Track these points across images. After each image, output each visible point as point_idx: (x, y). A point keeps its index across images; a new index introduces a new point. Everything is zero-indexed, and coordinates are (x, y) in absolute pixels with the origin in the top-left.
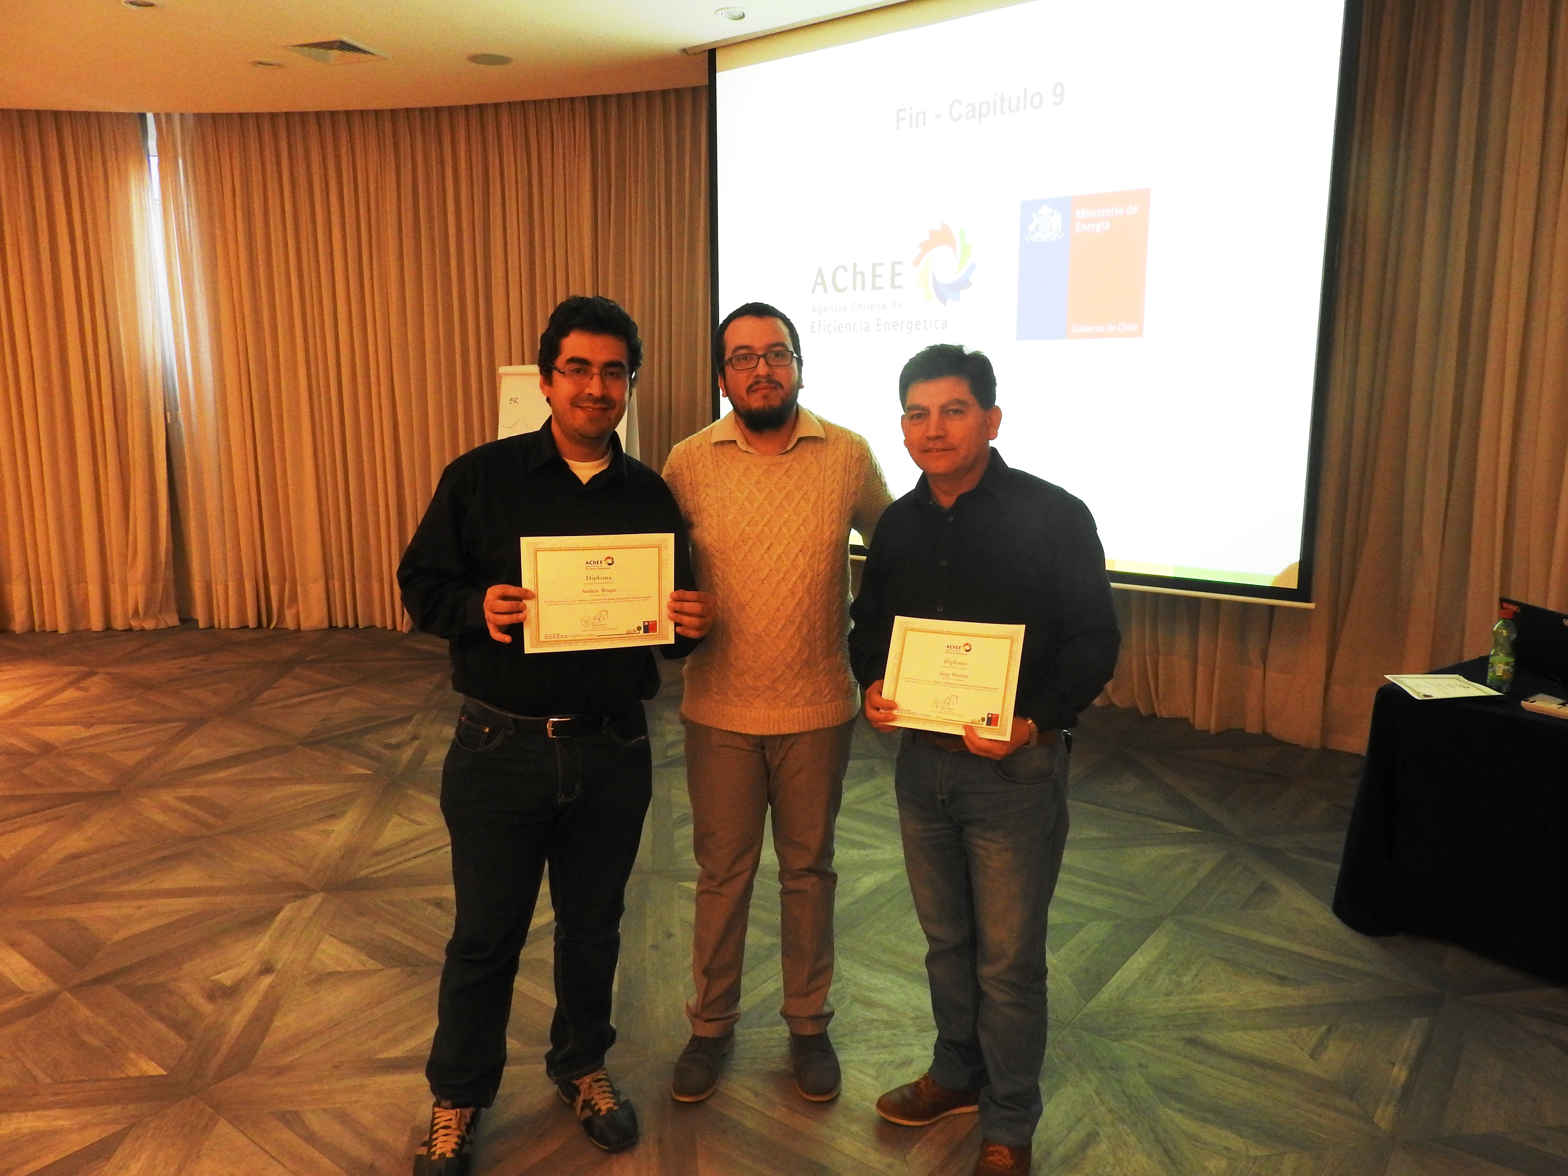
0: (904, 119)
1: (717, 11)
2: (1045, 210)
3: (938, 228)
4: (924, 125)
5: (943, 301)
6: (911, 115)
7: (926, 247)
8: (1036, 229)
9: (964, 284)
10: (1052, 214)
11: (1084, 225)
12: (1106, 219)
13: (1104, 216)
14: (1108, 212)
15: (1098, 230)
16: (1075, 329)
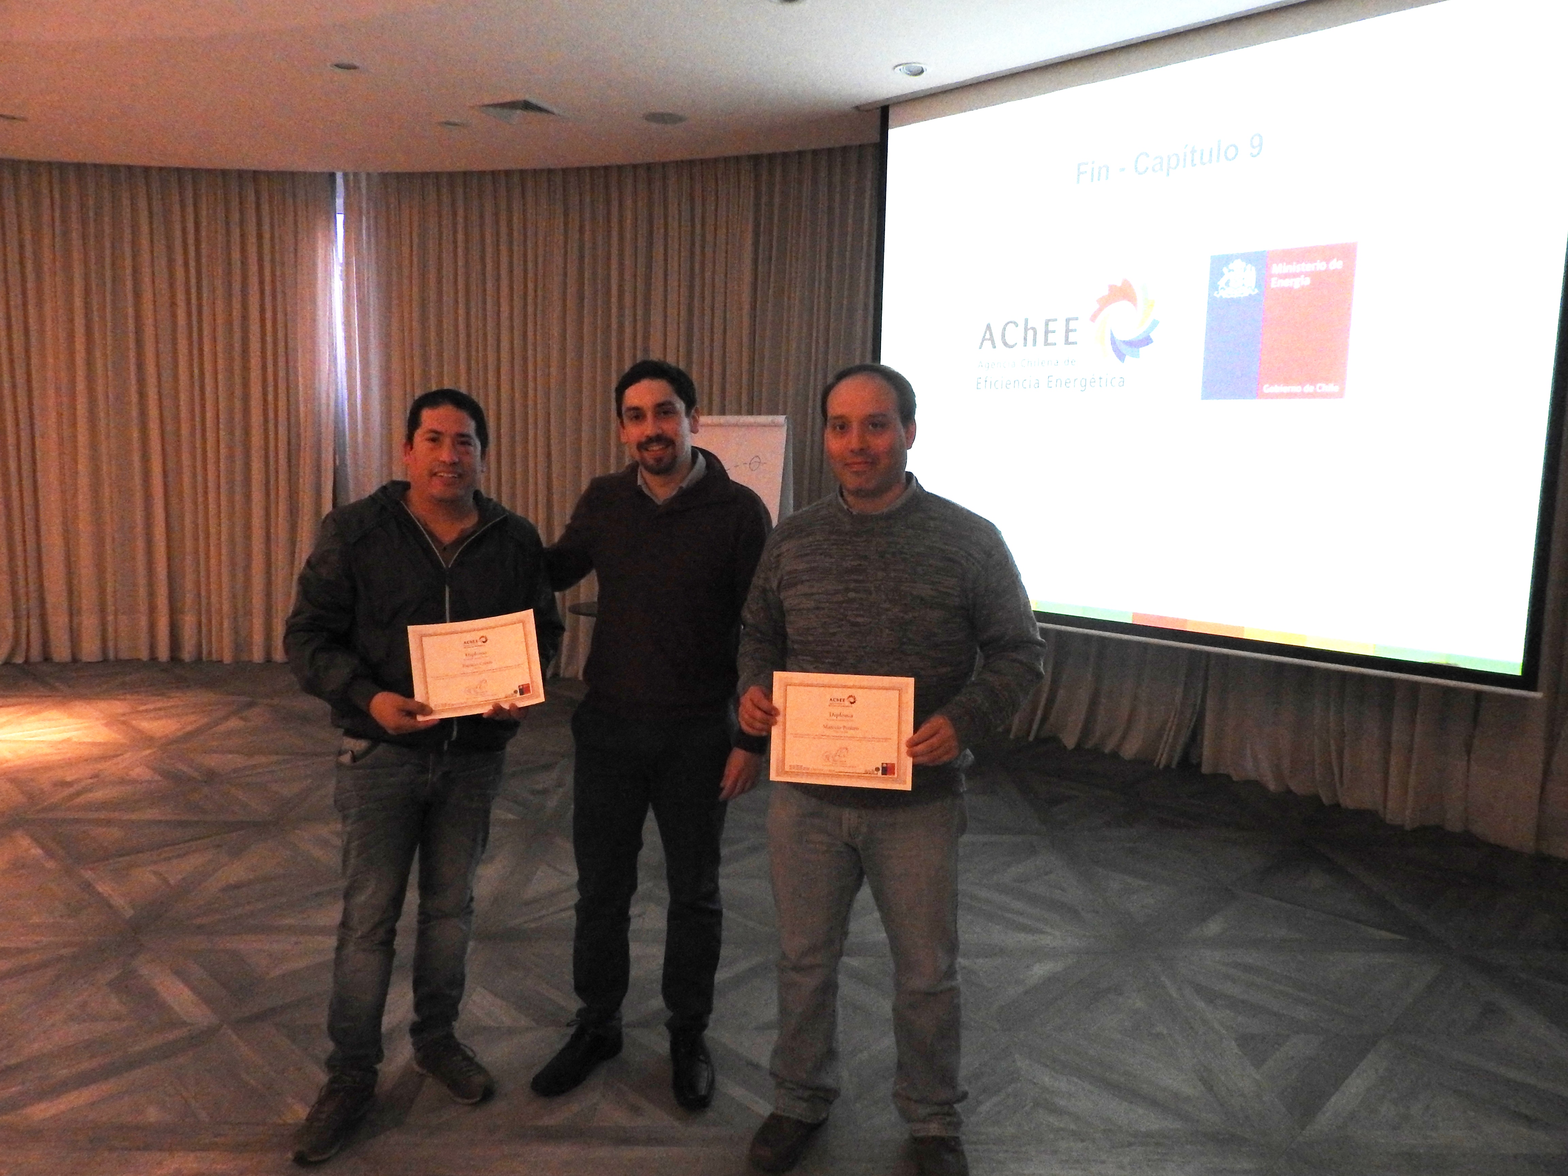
0: (1085, 172)
1: (896, 66)
2: (1238, 264)
3: (1119, 284)
4: (1107, 178)
5: (1121, 356)
6: (1093, 169)
7: (1105, 302)
8: (1227, 284)
9: (1146, 341)
10: (1245, 270)
11: (1281, 281)
12: (1307, 274)
13: (1304, 270)
14: (1308, 267)
15: (1297, 286)
16: (1267, 389)
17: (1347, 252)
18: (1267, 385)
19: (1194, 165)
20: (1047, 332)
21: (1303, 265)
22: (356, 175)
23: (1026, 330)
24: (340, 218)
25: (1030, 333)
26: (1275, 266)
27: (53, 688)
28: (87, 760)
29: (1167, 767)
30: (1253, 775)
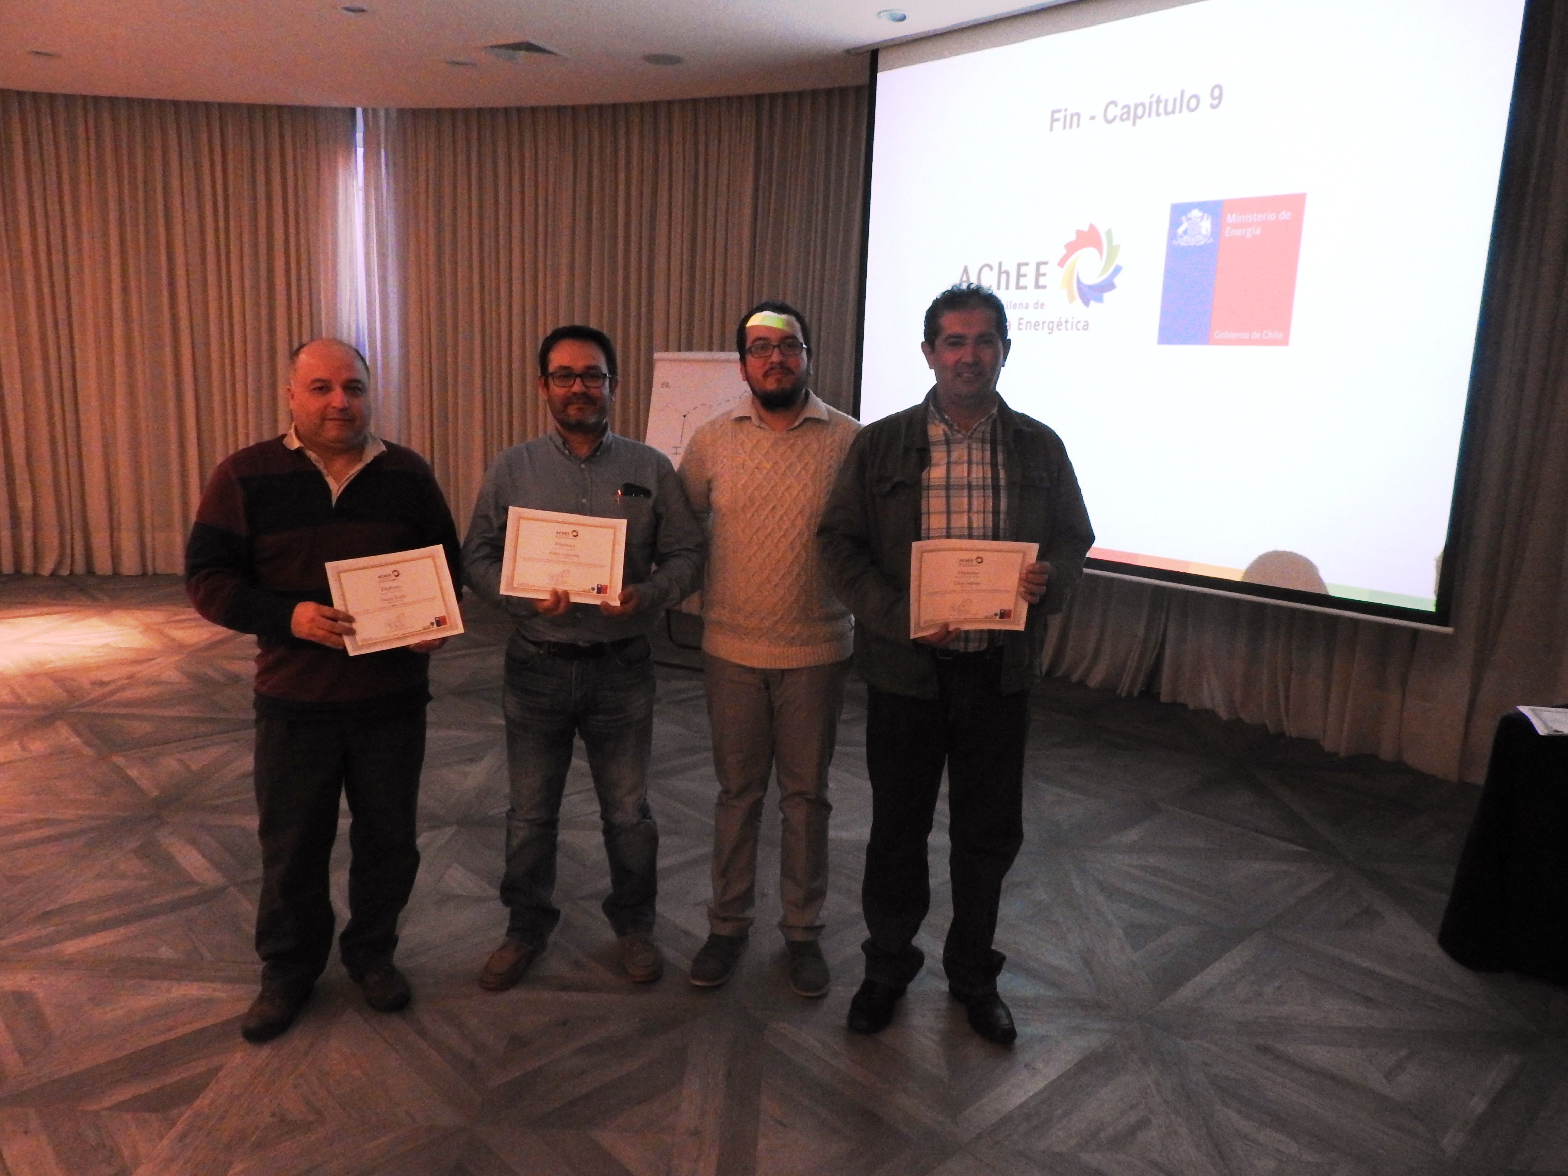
0: (1058, 120)
1: (879, 13)
2: (1195, 213)
3: (1085, 228)
4: (1078, 125)
5: (1086, 302)
6: (1065, 117)
7: (1072, 248)
8: (1185, 232)
9: (1108, 286)
10: (1202, 218)
11: (1234, 230)
12: (1258, 224)
13: (1255, 220)
15: (1249, 235)
16: (1218, 335)
17: (1295, 202)
18: (1217, 332)
19: (1158, 114)
20: (1019, 275)
21: (1255, 215)
22: (375, 110)
23: (1000, 273)
24: (360, 151)
25: (1004, 276)
26: (1229, 216)
27: (95, 599)
28: (123, 663)
29: (1130, 694)
30: (1208, 705)
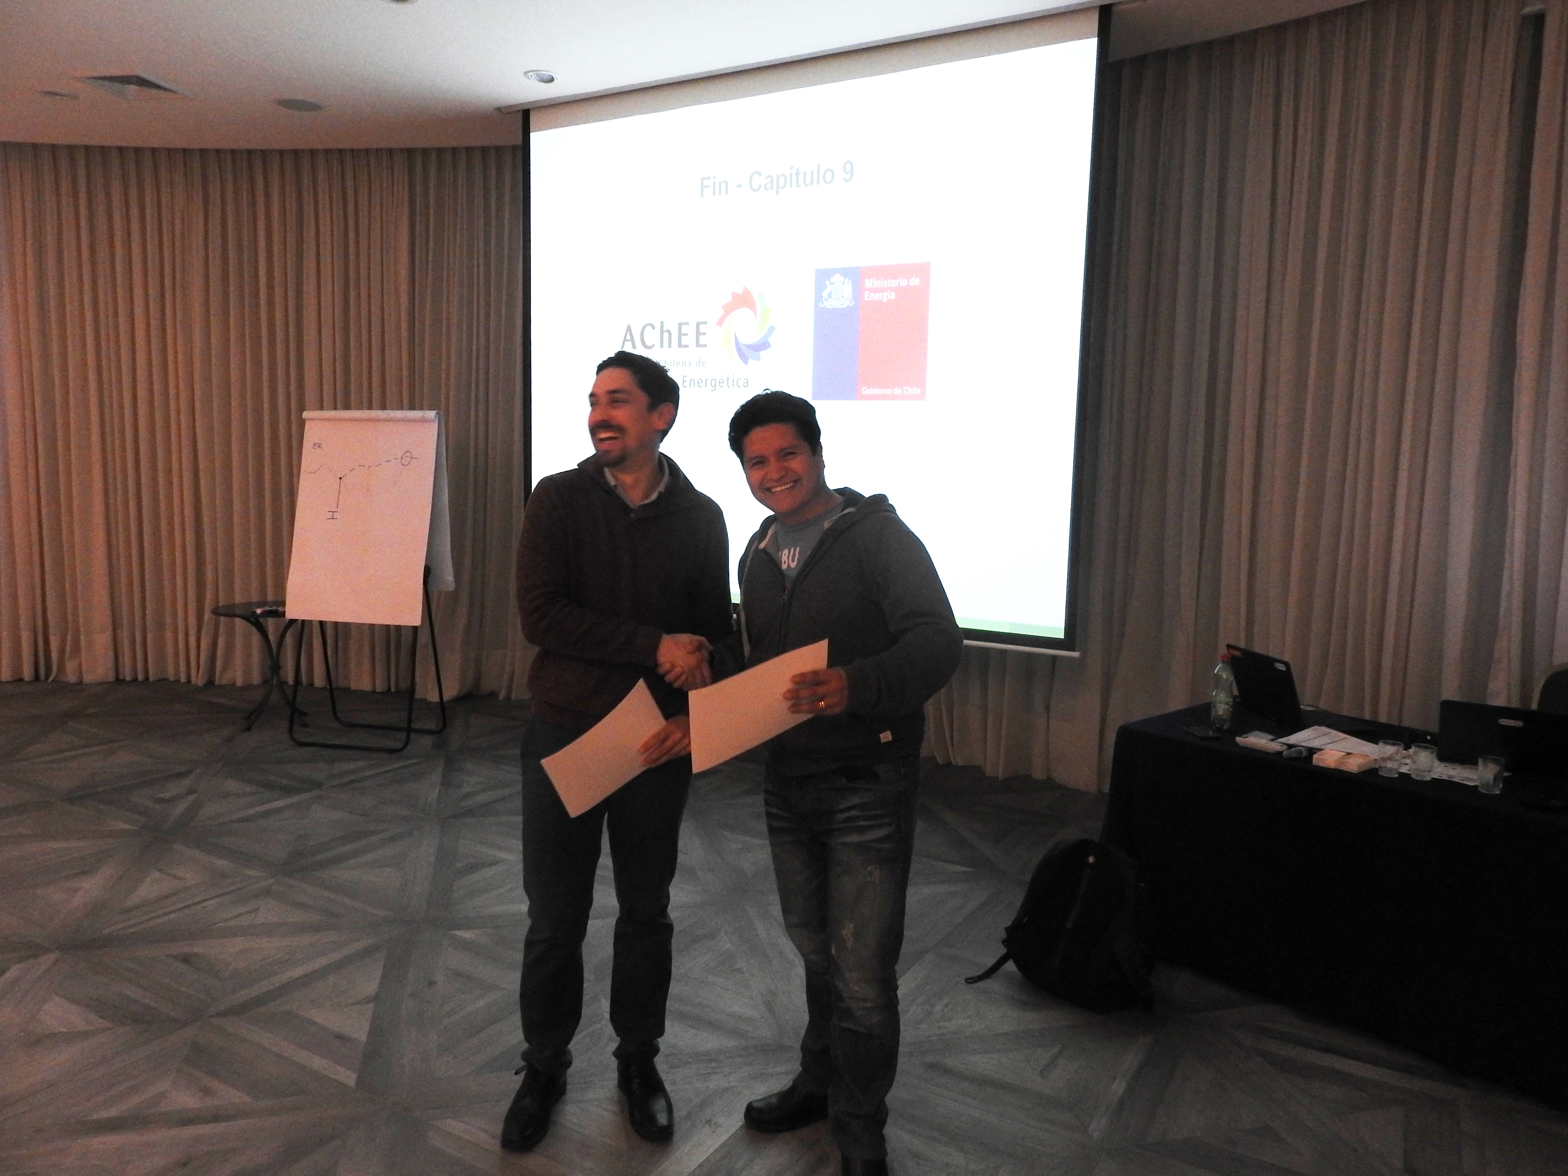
0: (708, 186)
1: (528, 72)
2: (837, 278)
3: (740, 291)
4: (727, 193)
5: (744, 359)
6: (714, 184)
7: (728, 309)
8: (830, 295)
9: (763, 346)
10: (843, 283)
11: (872, 294)
12: (892, 289)
13: (889, 286)
14: (894, 283)
15: (885, 300)
16: (866, 391)
17: (922, 270)
18: (864, 388)
19: (798, 185)
20: (680, 334)
21: (889, 281)
23: (662, 333)
25: (666, 335)
26: (867, 281)
